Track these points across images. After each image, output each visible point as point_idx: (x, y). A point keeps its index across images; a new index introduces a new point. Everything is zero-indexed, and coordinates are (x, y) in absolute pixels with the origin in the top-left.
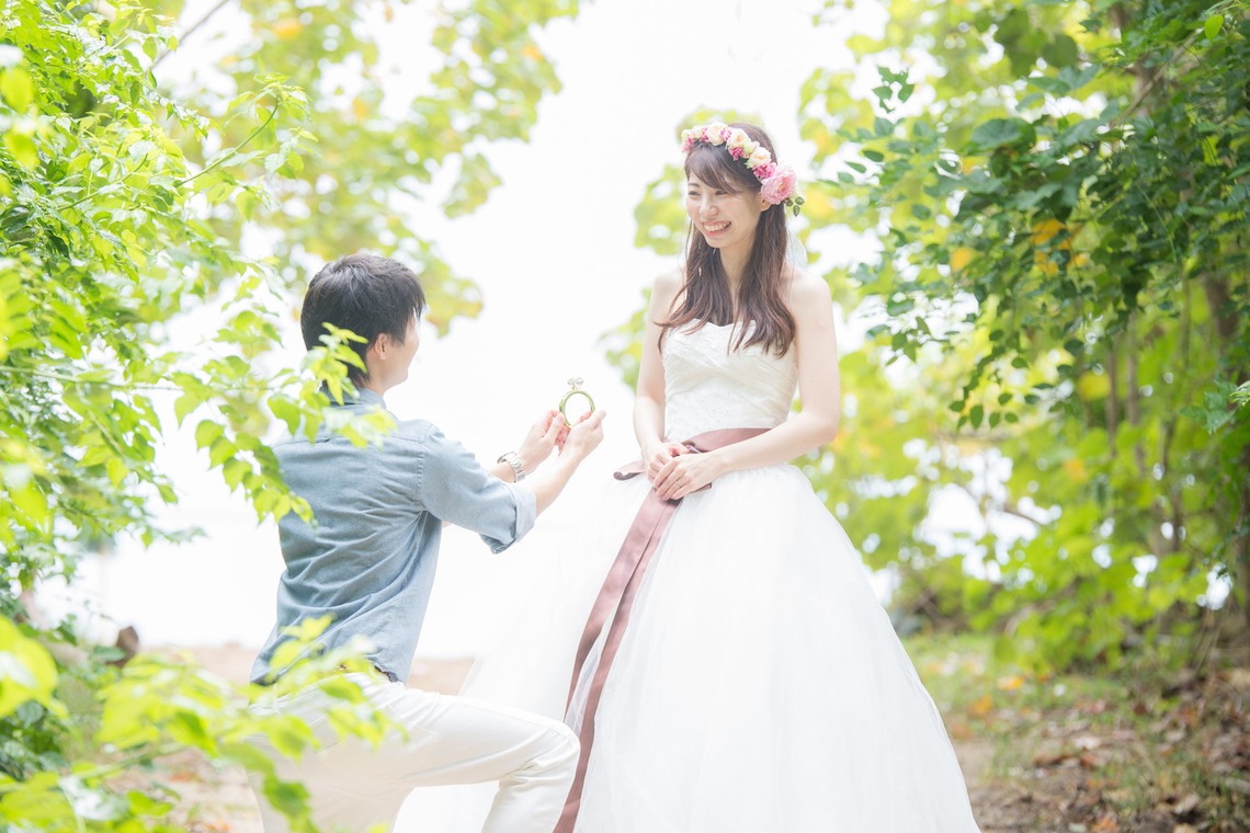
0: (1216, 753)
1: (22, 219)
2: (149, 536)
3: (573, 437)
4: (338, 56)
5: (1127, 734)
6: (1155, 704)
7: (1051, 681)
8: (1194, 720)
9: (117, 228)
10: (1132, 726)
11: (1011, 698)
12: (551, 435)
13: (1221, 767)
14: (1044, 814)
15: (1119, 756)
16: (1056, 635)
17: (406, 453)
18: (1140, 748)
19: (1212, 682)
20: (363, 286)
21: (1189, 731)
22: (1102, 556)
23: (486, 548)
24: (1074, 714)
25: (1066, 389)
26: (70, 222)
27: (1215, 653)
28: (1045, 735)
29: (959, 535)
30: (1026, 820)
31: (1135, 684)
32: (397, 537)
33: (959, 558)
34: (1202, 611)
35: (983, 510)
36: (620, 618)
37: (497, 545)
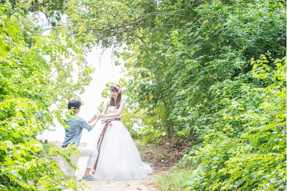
0: (165, 152)
1: (37, 96)
2: (50, 130)
3: (97, 118)
4: (68, 77)
5: (156, 150)
6: (158, 146)
7: (147, 144)
8: (163, 148)
9: (47, 97)
10: (156, 149)
11: (143, 146)
12: (95, 118)
13: (166, 153)
14: (147, 159)
15: (155, 152)
16: (147, 139)
17: (78, 121)
18: (157, 151)
19: (164, 144)
20: (75, 103)
21: (162, 149)
22: (152, 130)
23: (88, 131)
24: (150, 148)
25: (148, 112)
26: (42, 96)
27: (164, 141)
28: (147, 150)
29: (136, 128)
30: (145, 159)
31: (156, 144)
32: (78, 130)
33: (137, 131)
34: (163, 136)
35: (139, 126)
36: (102, 139)
37: (89, 131)
